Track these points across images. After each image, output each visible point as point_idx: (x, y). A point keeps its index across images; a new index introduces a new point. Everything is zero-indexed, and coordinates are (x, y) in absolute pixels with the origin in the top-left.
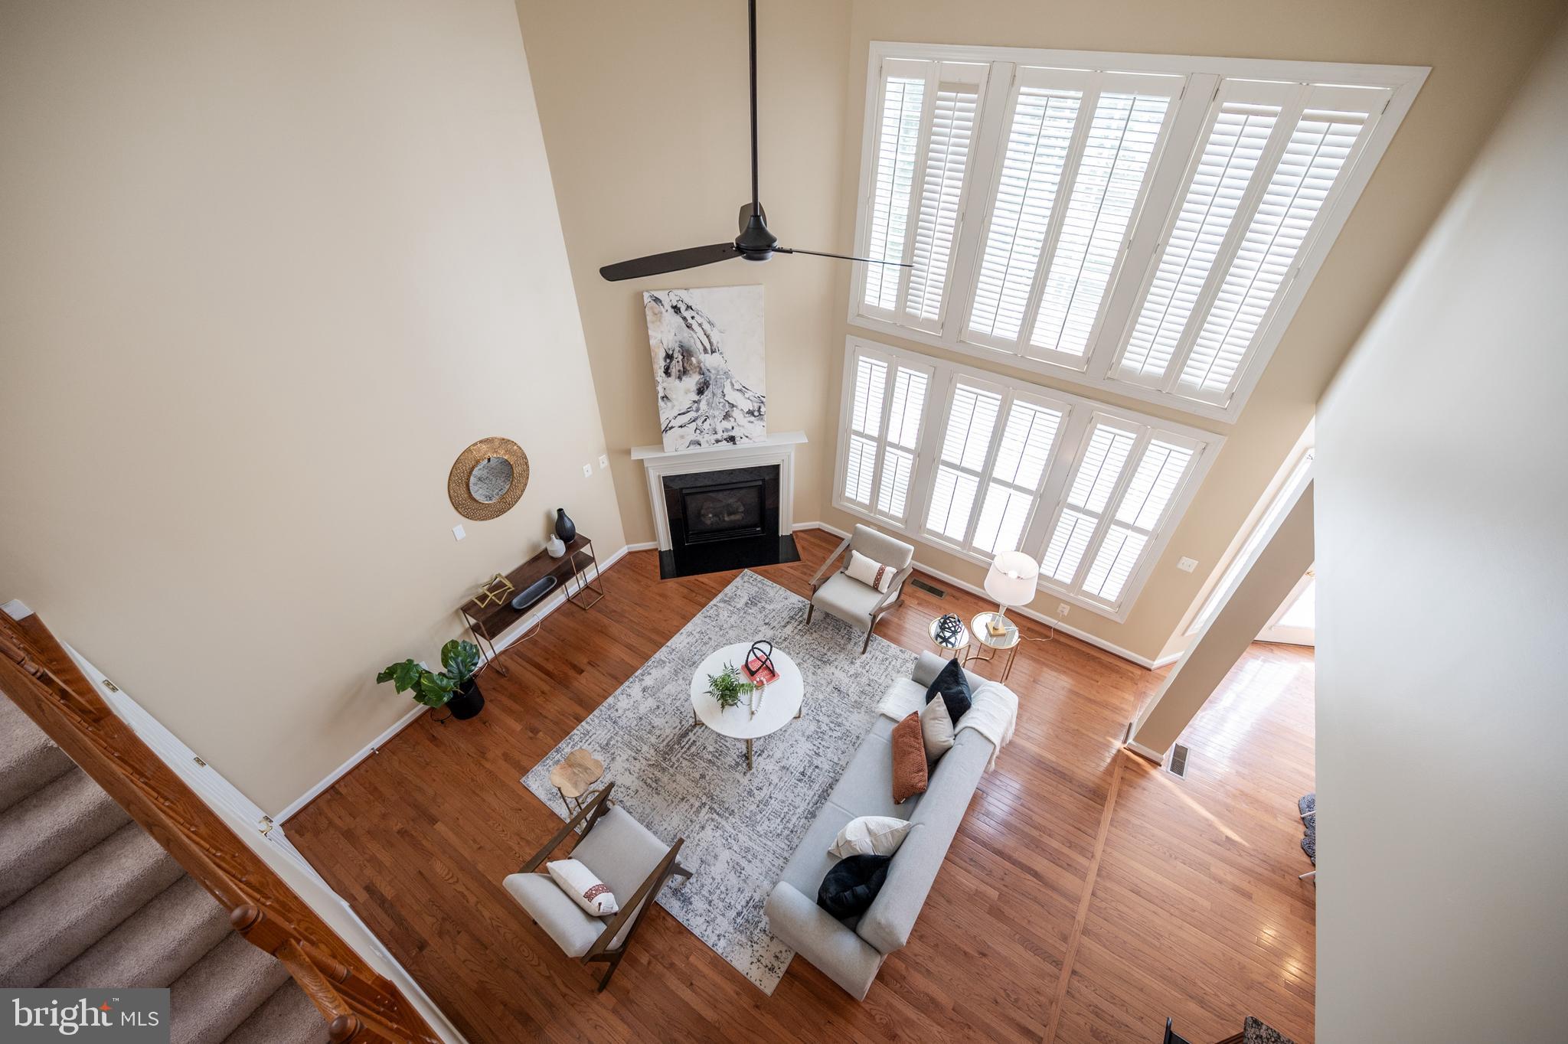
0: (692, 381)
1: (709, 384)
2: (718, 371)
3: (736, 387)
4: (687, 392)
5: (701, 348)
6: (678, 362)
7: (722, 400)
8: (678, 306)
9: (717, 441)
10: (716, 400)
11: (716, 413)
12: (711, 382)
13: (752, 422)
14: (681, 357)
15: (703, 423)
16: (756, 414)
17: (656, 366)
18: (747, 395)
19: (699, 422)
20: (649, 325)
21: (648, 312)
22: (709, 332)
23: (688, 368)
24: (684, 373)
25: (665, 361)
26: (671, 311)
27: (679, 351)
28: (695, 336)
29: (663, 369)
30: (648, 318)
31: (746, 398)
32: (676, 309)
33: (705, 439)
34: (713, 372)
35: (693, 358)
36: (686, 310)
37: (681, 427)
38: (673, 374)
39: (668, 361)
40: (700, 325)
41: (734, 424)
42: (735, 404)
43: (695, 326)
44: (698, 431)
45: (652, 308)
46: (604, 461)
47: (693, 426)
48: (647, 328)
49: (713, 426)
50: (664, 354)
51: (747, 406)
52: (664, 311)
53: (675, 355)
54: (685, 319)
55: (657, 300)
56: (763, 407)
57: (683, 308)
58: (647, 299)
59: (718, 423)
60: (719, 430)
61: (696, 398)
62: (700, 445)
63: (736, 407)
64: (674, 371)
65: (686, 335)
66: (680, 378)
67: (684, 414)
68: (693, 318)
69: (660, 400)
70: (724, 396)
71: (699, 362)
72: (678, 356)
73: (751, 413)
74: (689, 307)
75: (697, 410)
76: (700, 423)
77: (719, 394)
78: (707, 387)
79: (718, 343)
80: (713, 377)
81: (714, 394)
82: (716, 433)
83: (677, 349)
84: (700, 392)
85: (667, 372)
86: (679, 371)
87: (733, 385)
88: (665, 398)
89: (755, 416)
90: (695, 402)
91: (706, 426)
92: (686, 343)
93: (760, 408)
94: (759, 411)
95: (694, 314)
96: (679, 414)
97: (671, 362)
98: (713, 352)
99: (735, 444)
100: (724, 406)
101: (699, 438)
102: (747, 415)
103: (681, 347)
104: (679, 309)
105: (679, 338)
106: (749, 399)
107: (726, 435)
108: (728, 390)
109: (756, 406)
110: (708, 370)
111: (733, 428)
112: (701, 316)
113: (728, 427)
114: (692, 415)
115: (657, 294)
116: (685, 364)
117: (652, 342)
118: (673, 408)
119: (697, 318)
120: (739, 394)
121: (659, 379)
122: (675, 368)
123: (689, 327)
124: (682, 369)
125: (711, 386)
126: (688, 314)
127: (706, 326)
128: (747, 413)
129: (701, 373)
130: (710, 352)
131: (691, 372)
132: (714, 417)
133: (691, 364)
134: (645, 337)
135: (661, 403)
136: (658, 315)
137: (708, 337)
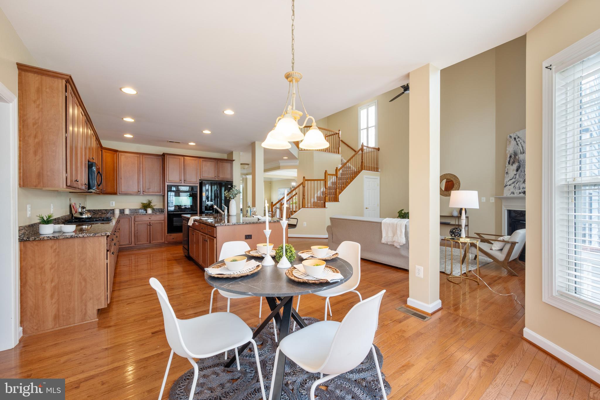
0: (515, 166)
2: (524, 161)
4: (513, 170)
5: (520, 152)
6: (513, 158)
7: (524, 174)
9: (520, 193)
10: (522, 174)
11: (521, 180)
12: (521, 166)
14: (514, 156)
15: (516, 184)
17: (506, 161)
20: (508, 146)
22: (523, 145)
23: (515, 161)
24: (514, 162)
25: (509, 158)
26: (513, 139)
28: (519, 148)
30: (508, 144)
32: (515, 139)
33: (516, 192)
34: (522, 161)
35: (517, 157)
37: (510, 185)
38: (511, 163)
40: (521, 143)
43: (519, 144)
44: (514, 188)
45: (509, 140)
46: (492, 200)
47: (513, 185)
49: (519, 186)
50: (509, 156)
52: (512, 140)
54: (517, 142)
55: (511, 137)
57: (517, 138)
58: (508, 137)
59: (521, 185)
60: (521, 188)
61: (515, 173)
62: (514, 194)
64: (511, 162)
65: (516, 148)
66: (512, 165)
67: (511, 180)
68: (519, 141)
71: (519, 158)
72: (513, 156)
74: (519, 137)
75: (515, 179)
76: (515, 184)
77: (523, 172)
78: (520, 168)
79: (525, 149)
80: (522, 164)
82: (520, 189)
83: (513, 153)
84: (517, 170)
85: (509, 163)
88: (507, 173)
90: (515, 175)
91: (517, 186)
92: (516, 151)
95: (520, 139)
96: (510, 180)
97: (511, 159)
98: (523, 153)
100: (524, 177)
101: (514, 191)
103: (514, 152)
105: (514, 149)
107: (523, 190)
112: (522, 140)
113: (524, 187)
114: (513, 180)
115: (511, 135)
117: (507, 152)
118: (508, 177)
121: (507, 165)
123: (517, 144)
125: (521, 168)
127: (523, 143)
129: (519, 162)
130: (522, 153)
131: (515, 162)
132: (520, 181)
133: (516, 159)
134: (506, 150)
135: (506, 175)
136: (510, 142)
137: (522, 147)
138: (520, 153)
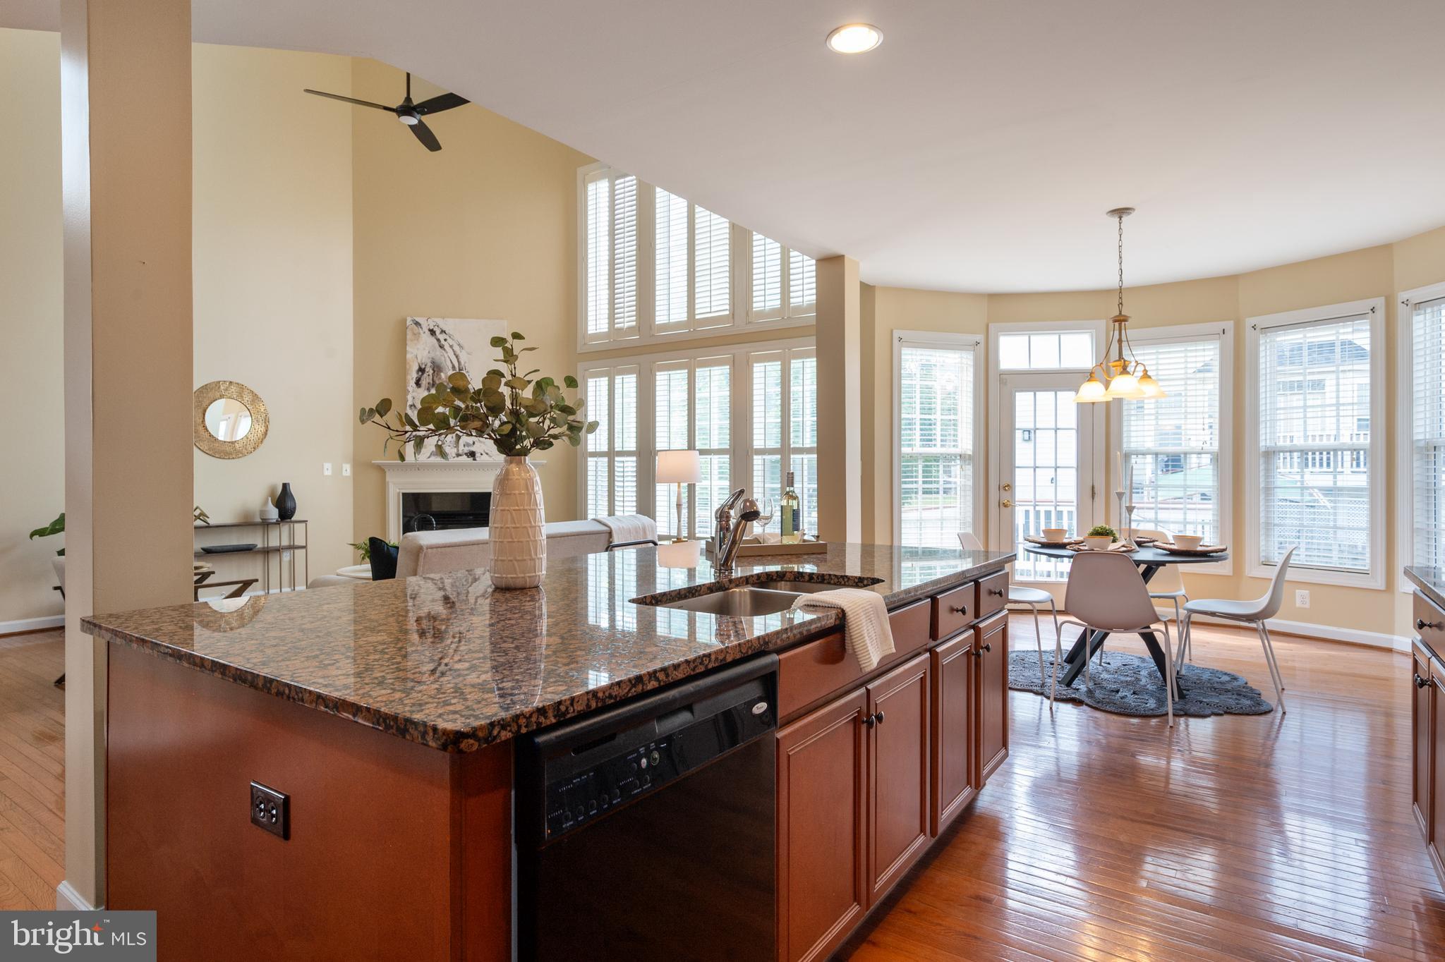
5: (450, 366)
6: (429, 375)
8: (435, 329)
9: (458, 455)
14: (431, 372)
17: (409, 377)
20: (408, 342)
21: (409, 332)
22: (458, 353)
23: (437, 382)
24: (433, 385)
25: (418, 373)
26: (428, 333)
27: (431, 366)
28: (446, 355)
29: (414, 380)
30: (408, 337)
32: (432, 332)
35: (442, 374)
36: (441, 333)
38: (423, 386)
39: (420, 373)
40: (451, 346)
43: (447, 347)
45: (412, 330)
46: (347, 470)
48: (406, 345)
50: (417, 368)
52: (421, 332)
53: (427, 370)
54: (438, 340)
55: (417, 324)
57: (438, 332)
58: (409, 322)
64: (424, 383)
65: (438, 353)
66: (429, 390)
68: (445, 340)
69: (408, 408)
72: (429, 370)
74: (443, 332)
82: (457, 446)
83: (429, 364)
85: (418, 383)
86: (429, 383)
92: (437, 361)
95: (447, 337)
97: (423, 374)
98: (460, 370)
99: (475, 460)
103: (433, 362)
104: (435, 332)
105: (432, 355)
107: (466, 450)
111: (474, 443)
112: (453, 339)
115: (418, 319)
116: (435, 378)
117: (409, 356)
119: (449, 340)
121: (410, 389)
122: (426, 380)
123: (442, 347)
124: (431, 382)
126: (442, 337)
127: (456, 348)
133: (440, 378)
134: (403, 352)
136: (417, 336)
137: (457, 357)
138: (450, 368)
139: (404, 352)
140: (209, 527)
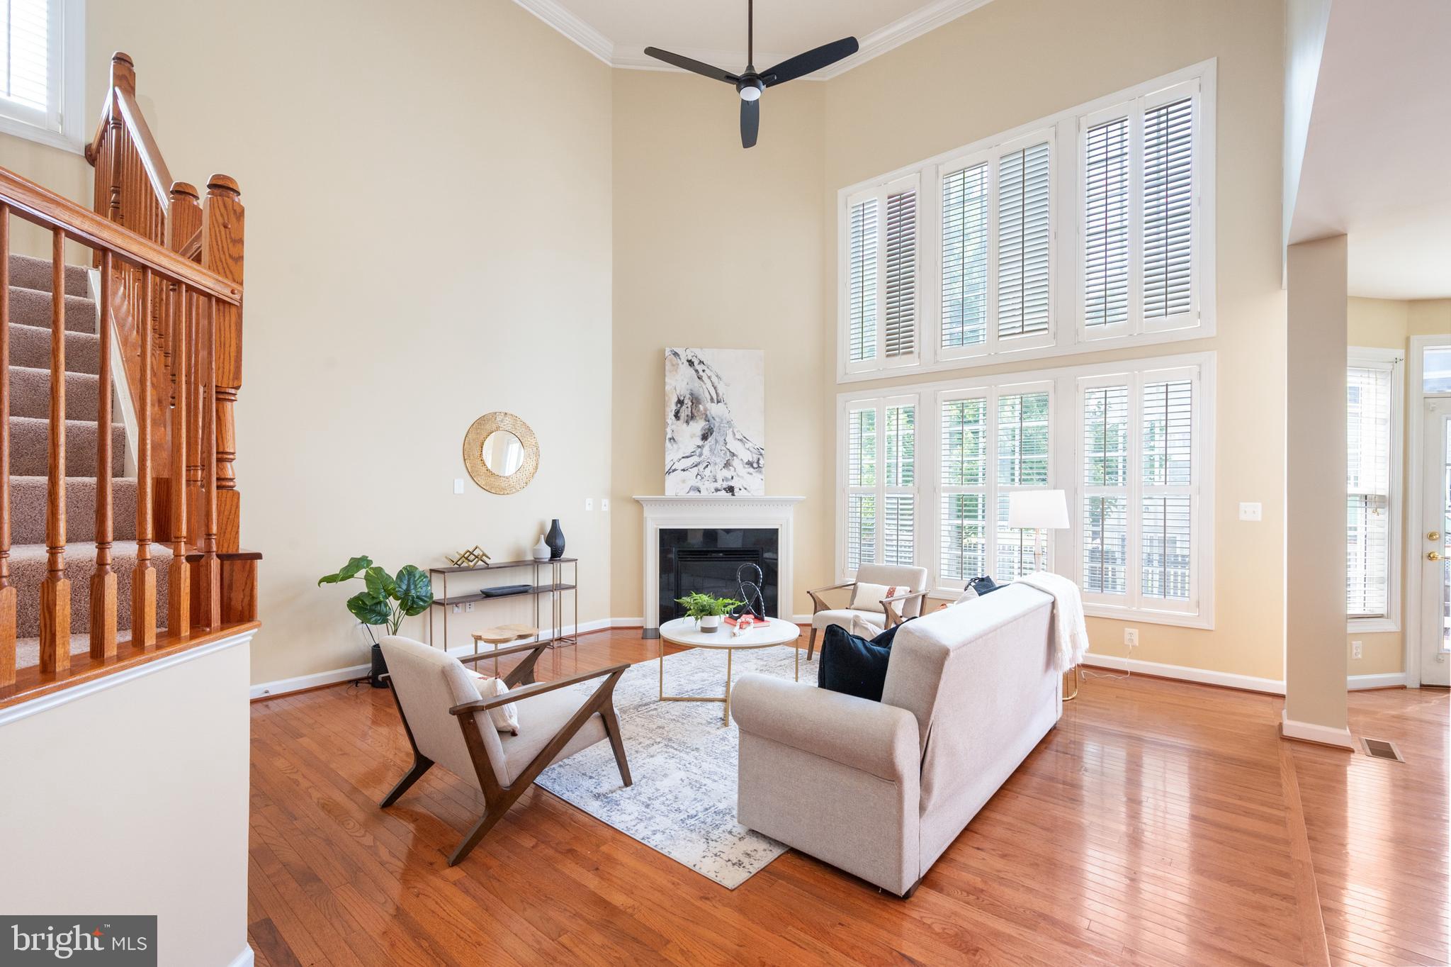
0: (698, 427)
1: (713, 431)
2: (722, 420)
3: (739, 437)
4: (693, 436)
5: (709, 398)
6: (687, 407)
7: (724, 448)
8: (693, 360)
9: (717, 490)
10: (719, 447)
11: (718, 460)
12: (715, 429)
13: (751, 474)
14: (691, 404)
15: (704, 469)
16: (755, 465)
17: (668, 409)
18: (747, 446)
19: (701, 467)
20: (667, 373)
21: (668, 363)
22: (716, 384)
23: (696, 414)
24: (692, 417)
25: (677, 405)
26: (686, 364)
27: (689, 398)
28: (704, 387)
29: (673, 413)
30: (667, 368)
31: (746, 448)
32: (691, 363)
33: (704, 487)
34: (717, 420)
35: (700, 406)
36: (699, 364)
37: (684, 470)
38: (682, 418)
39: (679, 405)
40: (709, 377)
41: (734, 474)
42: (735, 453)
43: (705, 378)
44: (699, 477)
45: (671, 360)
46: (606, 505)
47: (695, 470)
48: (664, 376)
49: (714, 473)
50: (676, 400)
51: (747, 456)
52: (680, 363)
53: (686, 402)
54: (697, 371)
55: (676, 354)
56: (761, 459)
57: (696, 363)
58: (668, 353)
59: (719, 471)
60: (720, 478)
61: (700, 443)
62: (700, 491)
63: (737, 456)
64: (683, 415)
65: (696, 385)
66: (687, 422)
67: (687, 457)
68: (704, 371)
69: (667, 441)
70: (726, 444)
71: (706, 410)
72: (688, 402)
73: (750, 464)
74: (701, 362)
75: (700, 455)
76: (702, 469)
77: (722, 442)
78: (711, 434)
79: (723, 394)
80: (717, 425)
81: (717, 441)
82: (716, 481)
83: (688, 396)
84: (705, 437)
85: (677, 416)
86: (687, 416)
87: (734, 434)
88: (672, 439)
89: (754, 468)
90: (699, 447)
91: (707, 472)
92: (695, 392)
93: (759, 460)
94: (758, 463)
95: (705, 368)
96: (683, 458)
97: (681, 407)
98: (718, 402)
99: (733, 495)
100: (725, 454)
101: (699, 484)
102: (747, 466)
103: (692, 394)
104: (693, 363)
105: (690, 386)
106: (748, 449)
107: (725, 484)
108: (730, 438)
109: (756, 457)
110: (713, 418)
111: (732, 478)
112: (711, 370)
113: (727, 476)
114: (695, 459)
115: (676, 350)
116: (693, 410)
117: (667, 388)
118: (678, 450)
119: (707, 371)
120: (739, 443)
121: (669, 421)
122: (685, 412)
123: (700, 378)
124: (690, 414)
125: (714, 433)
126: (700, 368)
127: (714, 379)
128: (747, 464)
129: (707, 420)
130: (716, 402)
131: (698, 418)
132: (716, 464)
133: (699, 411)
134: (662, 383)
135: (668, 444)
136: (675, 367)
137: (715, 388)
138: (709, 400)
139: (664, 384)
140: (488, 567)
